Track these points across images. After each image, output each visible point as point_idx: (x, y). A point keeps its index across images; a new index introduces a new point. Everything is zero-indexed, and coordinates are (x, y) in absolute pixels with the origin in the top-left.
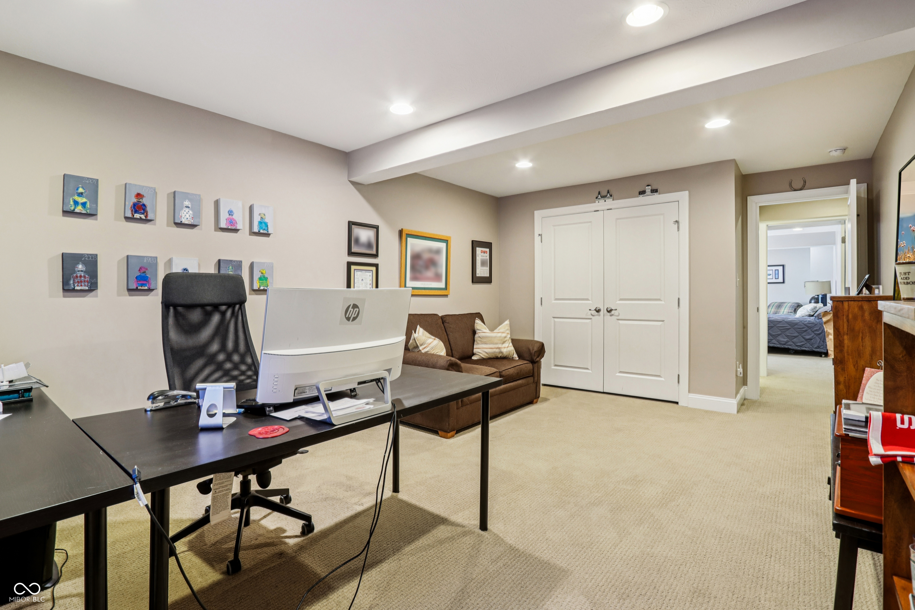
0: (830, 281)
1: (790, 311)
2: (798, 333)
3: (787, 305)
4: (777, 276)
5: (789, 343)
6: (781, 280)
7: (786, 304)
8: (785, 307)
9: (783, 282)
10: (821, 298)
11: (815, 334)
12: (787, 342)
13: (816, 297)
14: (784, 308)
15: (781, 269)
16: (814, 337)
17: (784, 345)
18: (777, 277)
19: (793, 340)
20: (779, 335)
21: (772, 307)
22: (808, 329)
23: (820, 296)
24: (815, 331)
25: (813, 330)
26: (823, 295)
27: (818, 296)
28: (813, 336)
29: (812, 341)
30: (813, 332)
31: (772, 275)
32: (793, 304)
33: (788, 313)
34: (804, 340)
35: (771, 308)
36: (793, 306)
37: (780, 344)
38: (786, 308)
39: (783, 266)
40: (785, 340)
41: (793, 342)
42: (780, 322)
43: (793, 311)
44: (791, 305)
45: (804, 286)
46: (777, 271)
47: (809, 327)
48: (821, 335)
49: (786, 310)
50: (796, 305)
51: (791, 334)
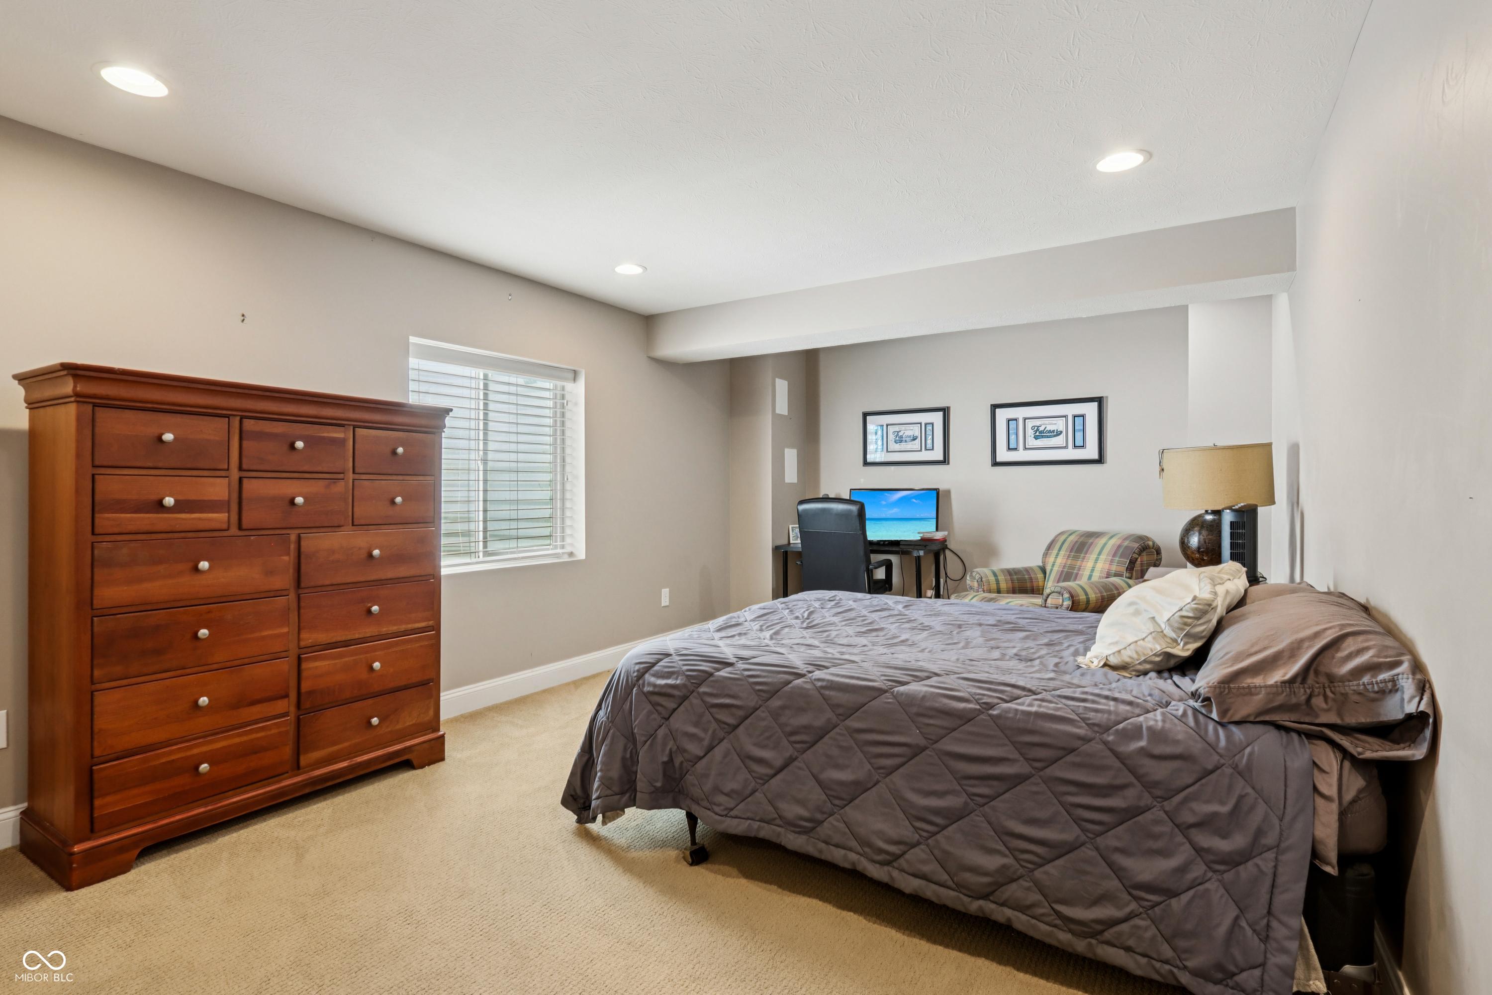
0: (1269, 445)
1: (1114, 568)
2: (1078, 821)
3: (1105, 544)
4: (1079, 435)
5: (1013, 891)
6: (1091, 452)
7: (1102, 541)
8: (1100, 554)
9: (1100, 460)
10: (1232, 525)
11: (1199, 851)
12: (1004, 878)
13: (1209, 517)
14: (1093, 556)
15: (1091, 410)
16: (1190, 876)
17: (985, 897)
18: (1079, 442)
19: (1038, 874)
20: (954, 816)
21: (1060, 550)
22: (1147, 800)
23: (1228, 518)
24: (1198, 825)
25: (1187, 817)
26: (1239, 512)
27: (1218, 513)
28: (1182, 870)
29: (1177, 904)
30: (1185, 829)
31: (1063, 436)
32: (1126, 543)
33: (1108, 575)
34: (1113, 884)
35: (1055, 552)
36: (1126, 547)
37: (960, 887)
38: (1103, 557)
39: (1100, 401)
40: (991, 862)
41: (1039, 886)
42: (966, 718)
43: (1123, 569)
44: (1119, 546)
45: (1158, 469)
46: (1079, 421)
47: (1156, 784)
48: (1247, 871)
49: (1100, 565)
50: (1136, 545)
51: (1031, 822)
